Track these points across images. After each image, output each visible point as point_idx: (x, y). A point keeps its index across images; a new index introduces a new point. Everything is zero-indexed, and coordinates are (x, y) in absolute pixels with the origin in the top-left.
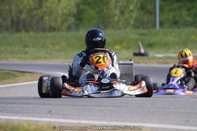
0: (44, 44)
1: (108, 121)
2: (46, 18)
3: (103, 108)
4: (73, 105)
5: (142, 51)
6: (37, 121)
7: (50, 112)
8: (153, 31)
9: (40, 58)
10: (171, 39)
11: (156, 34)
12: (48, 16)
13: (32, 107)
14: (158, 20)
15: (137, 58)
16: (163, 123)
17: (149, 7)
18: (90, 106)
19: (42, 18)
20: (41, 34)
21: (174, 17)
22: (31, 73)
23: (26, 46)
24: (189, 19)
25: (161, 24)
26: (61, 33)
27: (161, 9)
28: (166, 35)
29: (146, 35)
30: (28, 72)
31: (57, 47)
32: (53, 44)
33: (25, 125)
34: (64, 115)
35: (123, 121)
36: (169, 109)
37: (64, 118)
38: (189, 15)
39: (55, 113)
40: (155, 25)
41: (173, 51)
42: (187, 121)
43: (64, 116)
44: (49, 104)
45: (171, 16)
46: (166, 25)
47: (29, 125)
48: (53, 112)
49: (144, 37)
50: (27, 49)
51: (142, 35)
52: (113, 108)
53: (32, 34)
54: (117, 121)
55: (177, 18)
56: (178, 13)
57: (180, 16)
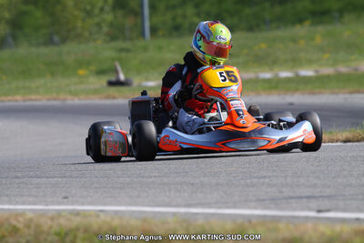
5: (122, 77)
8: (140, 43)
10: (169, 56)
11: (145, 49)
14: (147, 24)
15: (113, 90)
17: (133, 3)
21: (174, 19)
25: (154, 30)
27: (153, 7)
28: (160, 48)
29: (128, 51)
40: (142, 34)
45: (169, 16)
46: (161, 33)
49: (123, 55)
51: (122, 50)
55: (179, 20)
56: (180, 11)
57: (184, 17)
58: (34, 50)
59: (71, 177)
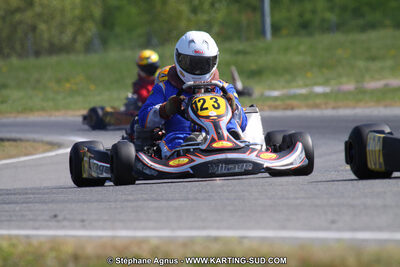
0: (38, 81)
1: (173, 229)
2: (42, 27)
3: (164, 203)
4: (101, 201)
5: (239, 85)
6: (28, 237)
7: (55, 216)
8: (260, 44)
9: (31, 110)
10: (297, 59)
11: (267, 50)
12: (46, 22)
13: (17, 208)
14: (268, 21)
16: (283, 228)
18: (136, 200)
19: (34, 28)
20: (32, 61)
21: (301, 15)
22: (15, 140)
23: (4, 86)
24: (332, 17)
25: (276, 29)
26: (73, 57)
28: (286, 49)
29: (244, 53)
30: (9, 140)
31: (68, 85)
32: (59, 81)
33: (5, 244)
34: (83, 221)
35: (204, 228)
36: (297, 199)
37: (84, 227)
38: (331, 9)
39: (65, 219)
40: (263, 33)
41: (301, 83)
42: (333, 222)
43: (83, 224)
44: (52, 202)
45: (295, 12)
46: (284, 32)
47: (14, 246)
48: (60, 218)
49: (240, 58)
50: (5, 92)
51: (238, 52)
52: (183, 203)
53: (15, 61)
54: (191, 228)
55: (308, 16)
56: (308, 6)
57: (314, 12)
58: (128, 53)
59: (196, 199)
